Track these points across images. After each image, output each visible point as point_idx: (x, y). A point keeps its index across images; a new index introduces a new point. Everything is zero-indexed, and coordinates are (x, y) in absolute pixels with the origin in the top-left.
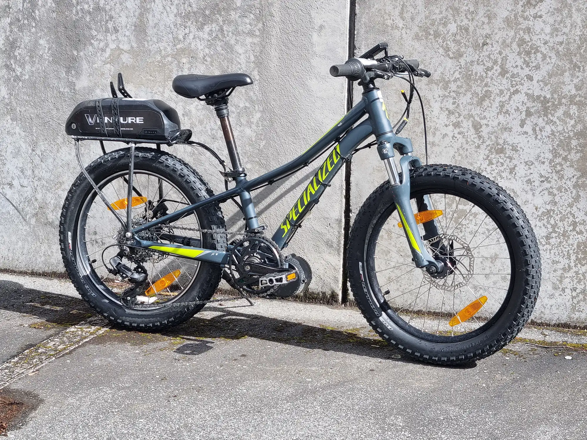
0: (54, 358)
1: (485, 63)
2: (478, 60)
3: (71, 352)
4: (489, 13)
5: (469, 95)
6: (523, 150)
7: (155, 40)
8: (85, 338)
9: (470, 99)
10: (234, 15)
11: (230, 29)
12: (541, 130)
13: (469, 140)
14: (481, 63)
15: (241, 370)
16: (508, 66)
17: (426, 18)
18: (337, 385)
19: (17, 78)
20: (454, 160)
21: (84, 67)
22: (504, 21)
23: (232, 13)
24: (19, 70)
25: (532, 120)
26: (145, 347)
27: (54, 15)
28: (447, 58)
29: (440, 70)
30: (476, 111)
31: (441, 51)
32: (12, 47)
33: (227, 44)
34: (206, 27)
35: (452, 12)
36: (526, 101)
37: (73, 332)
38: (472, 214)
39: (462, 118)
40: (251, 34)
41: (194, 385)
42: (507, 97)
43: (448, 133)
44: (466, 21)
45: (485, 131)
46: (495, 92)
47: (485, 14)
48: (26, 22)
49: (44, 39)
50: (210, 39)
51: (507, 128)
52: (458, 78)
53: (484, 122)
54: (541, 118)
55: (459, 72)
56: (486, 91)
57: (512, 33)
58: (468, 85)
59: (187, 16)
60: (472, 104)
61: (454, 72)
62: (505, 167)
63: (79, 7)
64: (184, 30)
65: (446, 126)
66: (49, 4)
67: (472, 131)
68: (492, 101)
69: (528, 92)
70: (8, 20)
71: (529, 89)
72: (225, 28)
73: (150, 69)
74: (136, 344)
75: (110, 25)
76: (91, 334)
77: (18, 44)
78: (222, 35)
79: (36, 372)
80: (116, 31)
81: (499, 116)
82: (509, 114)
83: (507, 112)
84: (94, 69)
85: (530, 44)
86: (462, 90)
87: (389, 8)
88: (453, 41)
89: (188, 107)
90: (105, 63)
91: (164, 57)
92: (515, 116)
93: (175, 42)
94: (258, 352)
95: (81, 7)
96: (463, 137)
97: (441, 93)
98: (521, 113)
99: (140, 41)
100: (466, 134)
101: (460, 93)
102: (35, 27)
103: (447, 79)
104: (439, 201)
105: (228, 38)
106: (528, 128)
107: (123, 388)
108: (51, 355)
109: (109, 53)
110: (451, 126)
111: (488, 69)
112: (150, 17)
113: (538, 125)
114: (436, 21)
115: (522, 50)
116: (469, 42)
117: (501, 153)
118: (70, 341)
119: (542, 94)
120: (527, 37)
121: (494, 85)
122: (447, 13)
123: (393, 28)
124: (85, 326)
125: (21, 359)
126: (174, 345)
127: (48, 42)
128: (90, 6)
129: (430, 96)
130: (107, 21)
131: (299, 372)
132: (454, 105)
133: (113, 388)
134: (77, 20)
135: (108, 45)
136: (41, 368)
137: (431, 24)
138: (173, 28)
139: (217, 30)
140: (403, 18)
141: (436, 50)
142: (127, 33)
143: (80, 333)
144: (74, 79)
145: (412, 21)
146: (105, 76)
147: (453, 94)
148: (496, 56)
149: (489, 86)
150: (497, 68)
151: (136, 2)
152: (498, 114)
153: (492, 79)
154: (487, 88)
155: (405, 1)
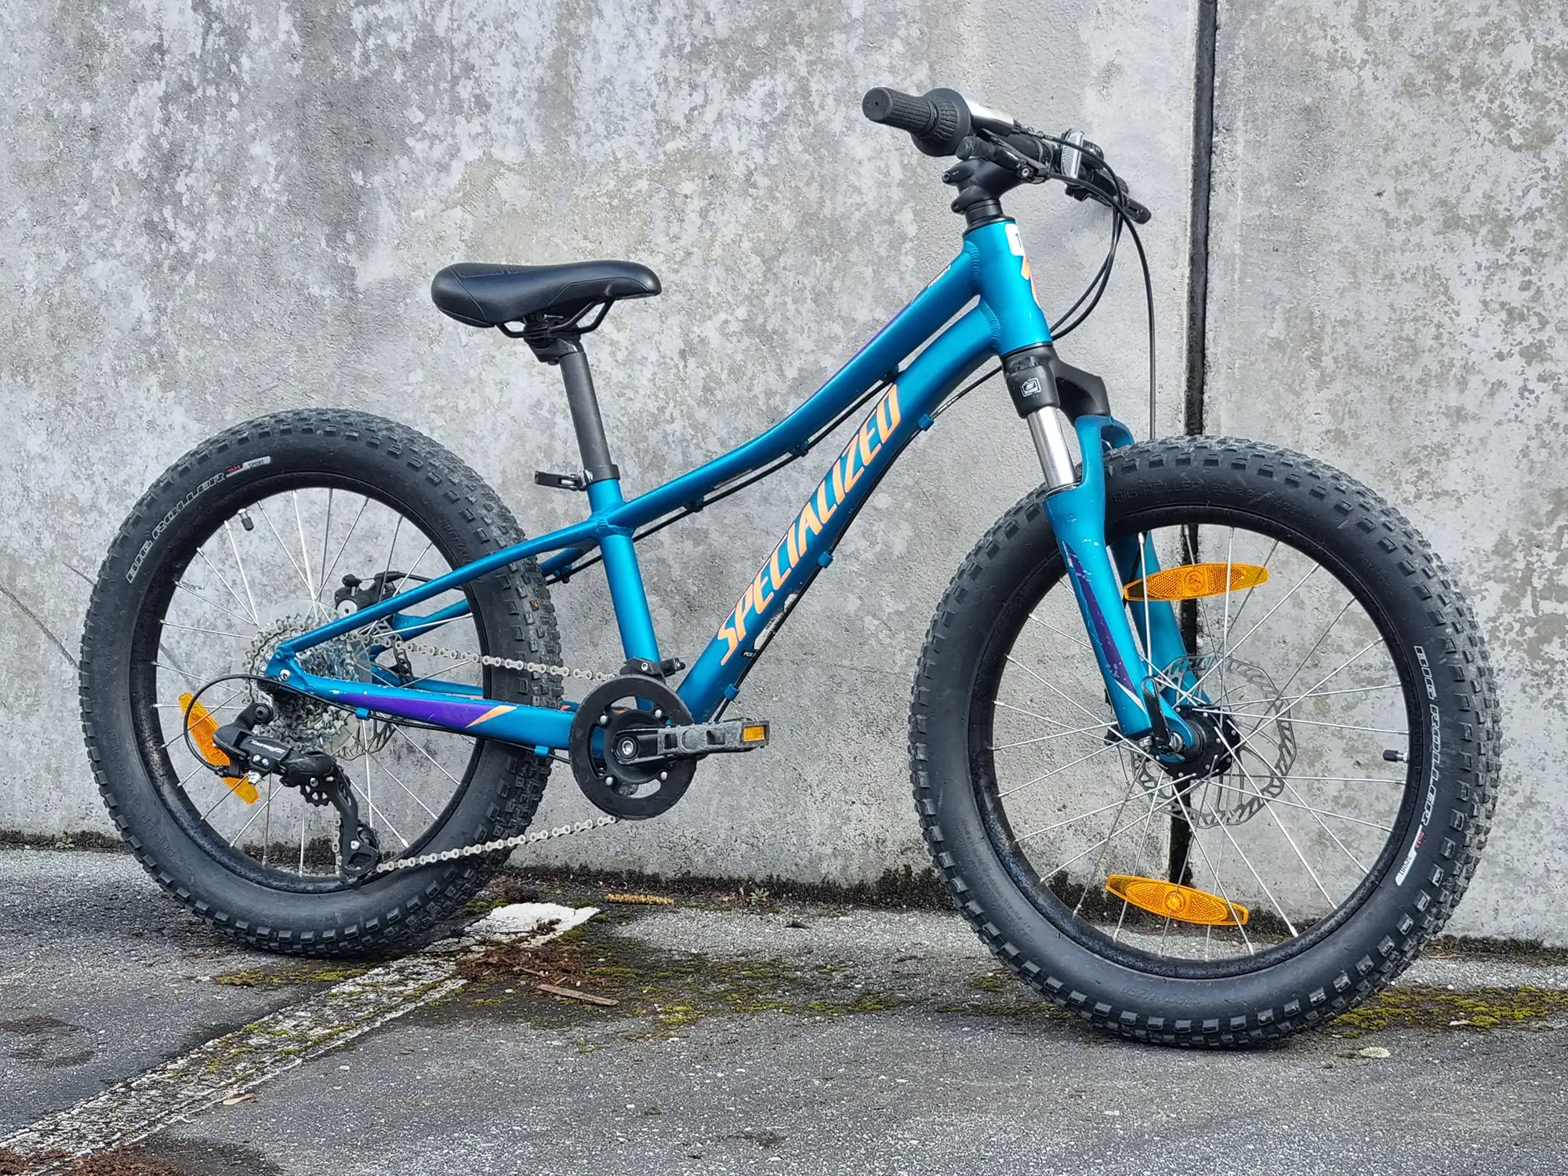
0: (299, 1061)
3: (349, 1045)
7: (600, 128)
8: (391, 1009)
10: (841, 46)
11: (831, 87)
15: (892, 1089)
17: (1439, 28)
18: (1205, 1126)
19: (182, 262)
20: (1525, 461)
21: (384, 220)
23: (838, 38)
24: (186, 237)
26: (578, 1033)
27: (297, 69)
28: (1504, 149)
29: (1480, 186)
31: (1485, 127)
32: (167, 169)
33: (820, 131)
34: (755, 84)
35: (1517, 8)
37: (351, 994)
39: (1550, 330)
41: (749, 1129)
43: (1508, 378)
48: (211, 91)
49: (266, 142)
50: (767, 119)
52: (1536, 210)
55: (1543, 190)
59: (699, 54)
61: (1526, 192)
63: (371, 43)
64: (687, 98)
65: (1501, 357)
66: (283, 37)
70: (158, 89)
72: (814, 86)
73: (583, 218)
74: (550, 1026)
75: (465, 90)
76: (407, 999)
77: (187, 158)
78: (803, 107)
79: (248, 1096)
84: (413, 224)
86: (1550, 246)
88: (1526, 93)
89: (695, 329)
90: (448, 205)
91: (627, 180)
93: (660, 132)
94: (935, 1044)
95: (379, 42)
96: (1555, 390)
97: (1486, 255)
99: (554, 138)
102: (239, 106)
103: (1502, 214)
104: (1480, 591)
105: (822, 116)
107: (527, 1137)
108: (289, 1053)
109: (459, 177)
110: (1517, 357)
112: (586, 63)
114: (1468, 36)
118: (344, 1018)
122: (1504, 12)
123: (1333, 65)
124: (387, 978)
125: (199, 1062)
126: (667, 1026)
127: (277, 148)
128: (404, 37)
129: (1448, 267)
130: (455, 80)
131: (1077, 1093)
132: (1526, 293)
133: (495, 1137)
134: (366, 79)
135: (459, 150)
136: (260, 1086)
137: (1452, 48)
138: (655, 90)
139: (790, 90)
140: (1365, 33)
141: (1469, 125)
142: (517, 113)
143: (372, 996)
144: (353, 259)
145: (1395, 39)
146: (447, 245)
147: (1523, 260)
151: (546, 18)
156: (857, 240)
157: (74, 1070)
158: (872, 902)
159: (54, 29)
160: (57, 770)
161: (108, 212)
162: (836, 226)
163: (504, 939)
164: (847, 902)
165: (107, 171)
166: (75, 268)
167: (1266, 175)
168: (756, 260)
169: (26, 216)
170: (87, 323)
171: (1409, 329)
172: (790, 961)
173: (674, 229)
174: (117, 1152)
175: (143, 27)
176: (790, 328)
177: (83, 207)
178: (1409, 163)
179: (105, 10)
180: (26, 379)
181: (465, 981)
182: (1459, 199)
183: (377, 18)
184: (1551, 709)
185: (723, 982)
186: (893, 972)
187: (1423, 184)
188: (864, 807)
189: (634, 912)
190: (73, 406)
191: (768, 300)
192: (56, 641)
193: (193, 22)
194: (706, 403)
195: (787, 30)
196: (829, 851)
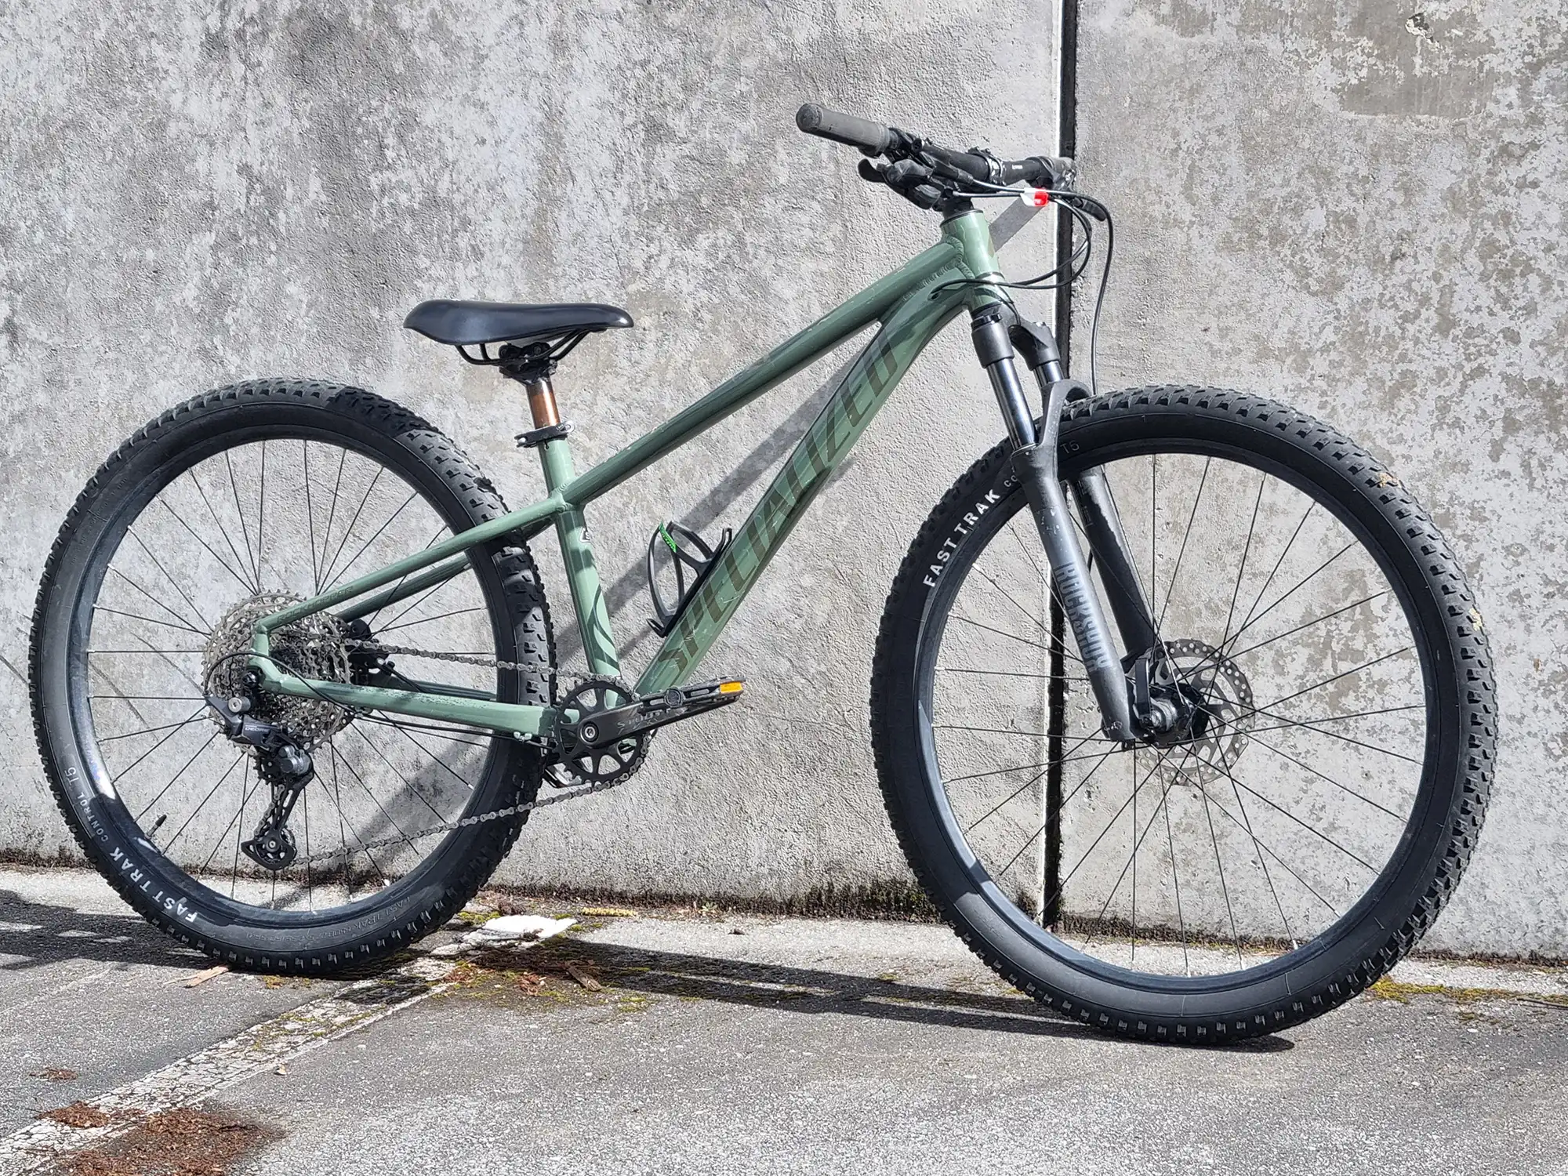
0: (325, 1042)
1: (1400, 302)
2: (1382, 295)
3: (366, 1029)
4: (1405, 179)
5: (1360, 383)
6: (1500, 516)
7: (574, 273)
9: (1364, 393)
10: (770, 207)
11: (762, 241)
12: (1542, 466)
14: (1389, 304)
16: (1458, 307)
17: (1251, 196)
20: (1325, 548)
21: (397, 348)
22: (1443, 199)
23: (768, 200)
24: (233, 361)
25: (1520, 440)
26: (551, 1018)
27: (325, 222)
28: (1304, 295)
29: (1286, 324)
30: (1379, 424)
31: (1289, 276)
32: (217, 305)
33: (754, 276)
34: (700, 237)
35: (1313, 181)
36: (1503, 394)
38: (1374, 683)
40: (813, 250)
42: (1456, 385)
44: (1348, 203)
46: (1425, 374)
47: (1396, 182)
48: (254, 241)
49: (299, 282)
50: (711, 266)
51: (1456, 464)
52: (1331, 344)
53: (1398, 450)
54: (1542, 436)
55: (1336, 328)
56: (1403, 374)
57: (1465, 227)
58: (1357, 358)
59: (655, 212)
60: (1367, 406)
61: (1322, 329)
63: (386, 201)
64: (645, 248)
66: (312, 196)
68: (1417, 398)
69: (1509, 370)
70: (210, 238)
71: (1510, 365)
72: (748, 239)
74: (529, 1013)
75: (463, 241)
77: (234, 296)
78: (740, 256)
80: (477, 253)
81: (1437, 433)
82: (1462, 429)
83: (1457, 424)
84: (420, 351)
85: (1510, 252)
86: (1344, 372)
87: (1158, 176)
88: (1319, 250)
92: (1477, 432)
93: (623, 276)
95: (392, 201)
97: (1290, 380)
98: (1492, 424)
99: (537, 280)
101: (1338, 380)
102: (276, 253)
103: (1304, 347)
104: (1290, 654)
105: (756, 263)
106: (1510, 461)
108: (317, 1035)
111: (1407, 318)
112: (563, 217)
113: (1535, 453)
114: (1274, 203)
115: (1490, 267)
116: (1357, 252)
119: (1542, 375)
120: (1502, 237)
121: (1424, 357)
122: (1302, 184)
123: (1166, 225)
125: (245, 1043)
126: (623, 1012)
127: (306, 286)
128: (413, 197)
130: (455, 233)
131: (946, 1062)
133: (479, 1097)
134: (381, 231)
135: (458, 290)
136: (293, 1060)
137: (1260, 212)
138: (619, 242)
139: (729, 243)
140: (1192, 200)
141: (1277, 275)
142: (506, 260)
145: (1216, 205)
146: (449, 368)
147: (1319, 383)
148: (1425, 285)
149: (1410, 361)
150: (1430, 314)
151: (528, 181)
152: (1433, 430)
153: (1417, 341)
154: (1404, 366)
155: (1197, 156)
158: (801, 913)
159: (123, 188)
161: (168, 340)
163: (496, 945)
164: (781, 913)
165: (167, 306)
166: (141, 387)
167: (1115, 313)
169: (99, 344)
172: (729, 961)
173: (636, 355)
174: (180, 1110)
175: (197, 187)
177: (147, 336)
178: (1229, 304)
179: (165, 173)
183: (390, 181)
184: (1348, 751)
186: (812, 969)
187: (1240, 322)
188: (794, 834)
189: (603, 922)
193: (240, 184)
194: (663, 498)
195: (726, 192)
196: (766, 871)
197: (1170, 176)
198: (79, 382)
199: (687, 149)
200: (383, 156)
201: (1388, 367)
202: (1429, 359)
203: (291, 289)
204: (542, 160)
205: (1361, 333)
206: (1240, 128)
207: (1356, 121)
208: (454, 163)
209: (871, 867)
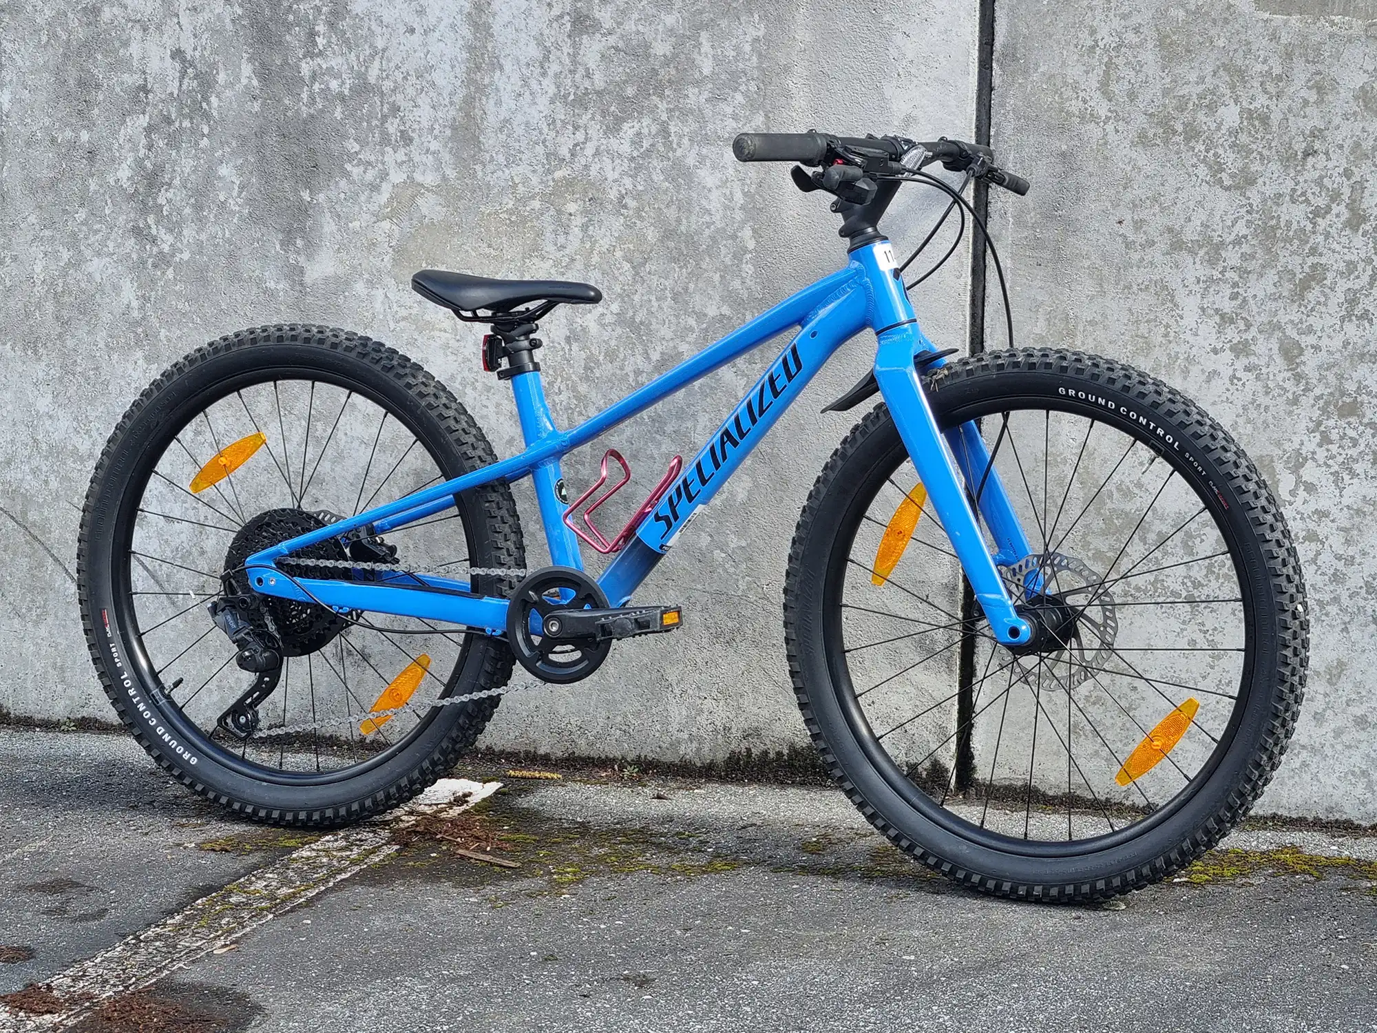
0: (271, 916)
1: (1311, 197)
2: (1294, 190)
3: (310, 902)
4: (1318, 78)
5: (1271, 276)
7: (501, 159)
8: (340, 871)
10: (695, 97)
11: (686, 130)
13: (1271, 384)
14: (1300, 199)
15: (737, 938)
16: (1368, 203)
17: (1166, 92)
18: (981, 968)
19: (163, 260)
21: (327, 229)
22: (1356, 98)
23: (692, 91)
24: (166, 241)
26: (489, 890)
27: (256, 106)
28: (1218, 189)
29: (1199, 218)
30: (1289, 315)
31: (1202, 171)
32: (150, 186)
33: (678, 165)
34: (626, 126)
35: (1228, 79)
37: (308, 858)
39: (1253, 331)
41: (626, 972)
42: (1365, 279)
43: (1221, 368)
44: (1262, 100)
45: (1310, 363)
46: (1335, 267)
47: (1309, 80)
48: (186, 124)
49: (231, 165)
50: (635, 154)
51: (1364, 355)
52: (1242, 237)
53: (1311, 340)
55: (1248, 221)
56: (1314, 267)
58: (1269, 251)
59: (581, 102)
60: (1275, 298)
61: (1234, 222)
62: (1362, 448)
63: (316, 87)
64: (571, 136)
65: (1215, 351)
66: (244, 81)
67: (1279, 361)
68: (1327, 291)
70: (143, 121)
72: (672, 129)
73: (488, 230)
74: (467, 885)
75: (392, 127)
76: (354, 863)
77: (167, 177)
78: (664, 145)
79: (233, 946)
80: (406, 139)
81: (1346, 325)
83: (1365, 316)
84: (350, 232)
86: (1253, 265)
88: (1232, 146)
89: (578, 320)
90: (378, 217)
91: (523, 201)
93: (549, 163)
94: (771, 899)
95: (323, 86)
96: (1257, 378)
97: (1203, 271)
99: (464, 166)
100: (1264, 370)
101: (1250, 272)
102: (208, 136)
103: (1216, 240)
104: (1199, 536)
105: (679, 153)
108: (262, 909)
109: (388, 196)
110: (1228, 351)
111: (1317, 213)
112: (490, 106)
114: (1189, 99)
116: (1270, 148)
117: (1351, 414)
118: (304, 879)
121: (1334, 251)
122: (1216, 82)
123: (1083, 120)
124: (336, 844)
125: (191, 918)
126: (560, 885)
127: (239, 168)
128: (343, 83)
129: (1174, 282)
130: (384, 118)
131: (881, 942)
132: (1234, 302)
133: (429, 980)
134: (312, 116)
135: (388, 174)
136: (241, 938)
137: (1175, 108)
138: (546, 130)
139: (654, 132)
140: (1108, 96)
141: (1190, 170)
142: (434, 146)
143: (325, 860)
144: (302, 260)
145: (1132, 101)
146: (378, 250)
147: (1232, 276)
148: (1334, 180)
149: (1321, 254)
150: (1340, 209)
151: (457, 70)
152: (1343, 321)
153: (1327, 235)
154: (1315, 260)
155: (1113, 54)
156: (708, 251)
157: (93, 924)
158: (720, 777)
159: (58, 71)
160: (62, 668)
161: (102, 219)
162: (690, 240)
163: (428, 810)
164: (701, 777)
165: (101, 186)
166: (76, 264)
167: (1031, 205)
168: (627, 266)
169: (35, 221)
170: (86, 307)
171: (1143, 329)
172: (655, 828)
173: (561, 240)
174: (133, 994)
175: (131, 71)
176: (654, 321)
177: (82, 215)
178: (1143, 198)
179: (99, 57)
180: (35, 352)
181: (398, 847)
182: (1182, 227)
183: (321, 68)
185: (603, 846)
186: (738, 838)
187: (1154, 215)
188: (713, 702)
189: (528, 786)
190: (74, 375)
191: (637, 298)
192: (60, 564)
193: (172, 68)
194: (587, 379)
195: (651, 84)
196: (686, 737)
197: (1087, 72)
198: (15, 259)
199: (612, 40)
200: (315, 44)
201: (1298, 260)
202: (1339, 253)
203: (224, 171)
204: (470, 48)
205: (1272, 227)
206: (1156, 25)
207: (1271, 20)
208: (384, 50)
209: (788, 734)
